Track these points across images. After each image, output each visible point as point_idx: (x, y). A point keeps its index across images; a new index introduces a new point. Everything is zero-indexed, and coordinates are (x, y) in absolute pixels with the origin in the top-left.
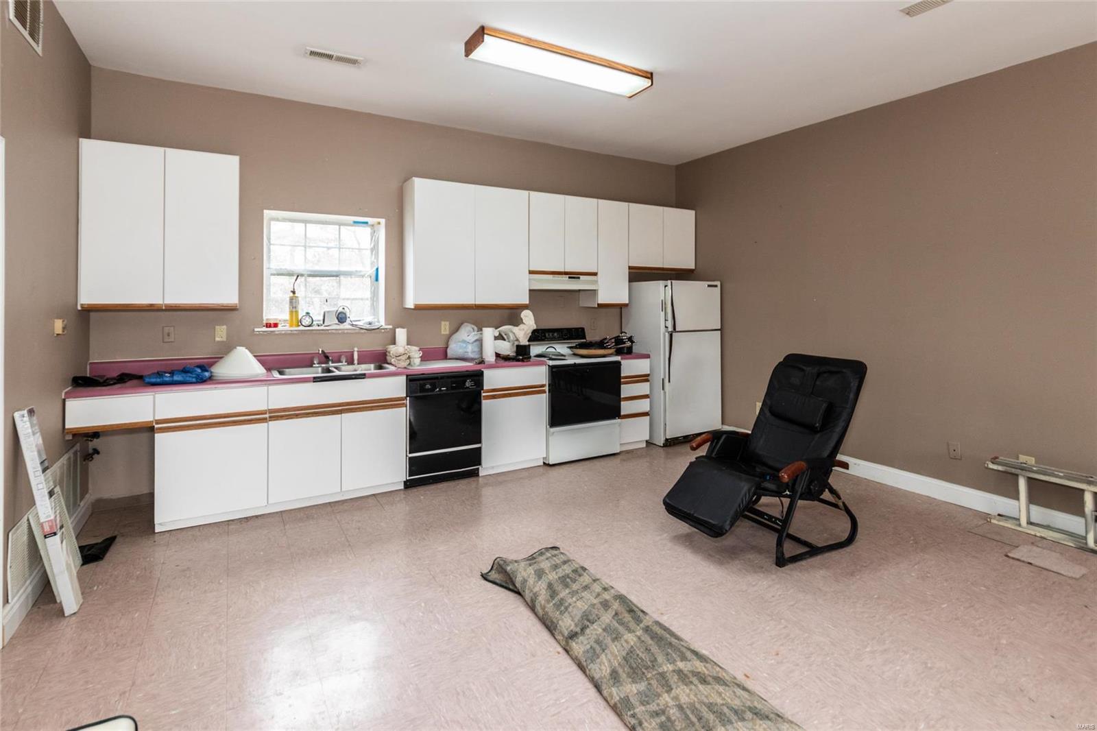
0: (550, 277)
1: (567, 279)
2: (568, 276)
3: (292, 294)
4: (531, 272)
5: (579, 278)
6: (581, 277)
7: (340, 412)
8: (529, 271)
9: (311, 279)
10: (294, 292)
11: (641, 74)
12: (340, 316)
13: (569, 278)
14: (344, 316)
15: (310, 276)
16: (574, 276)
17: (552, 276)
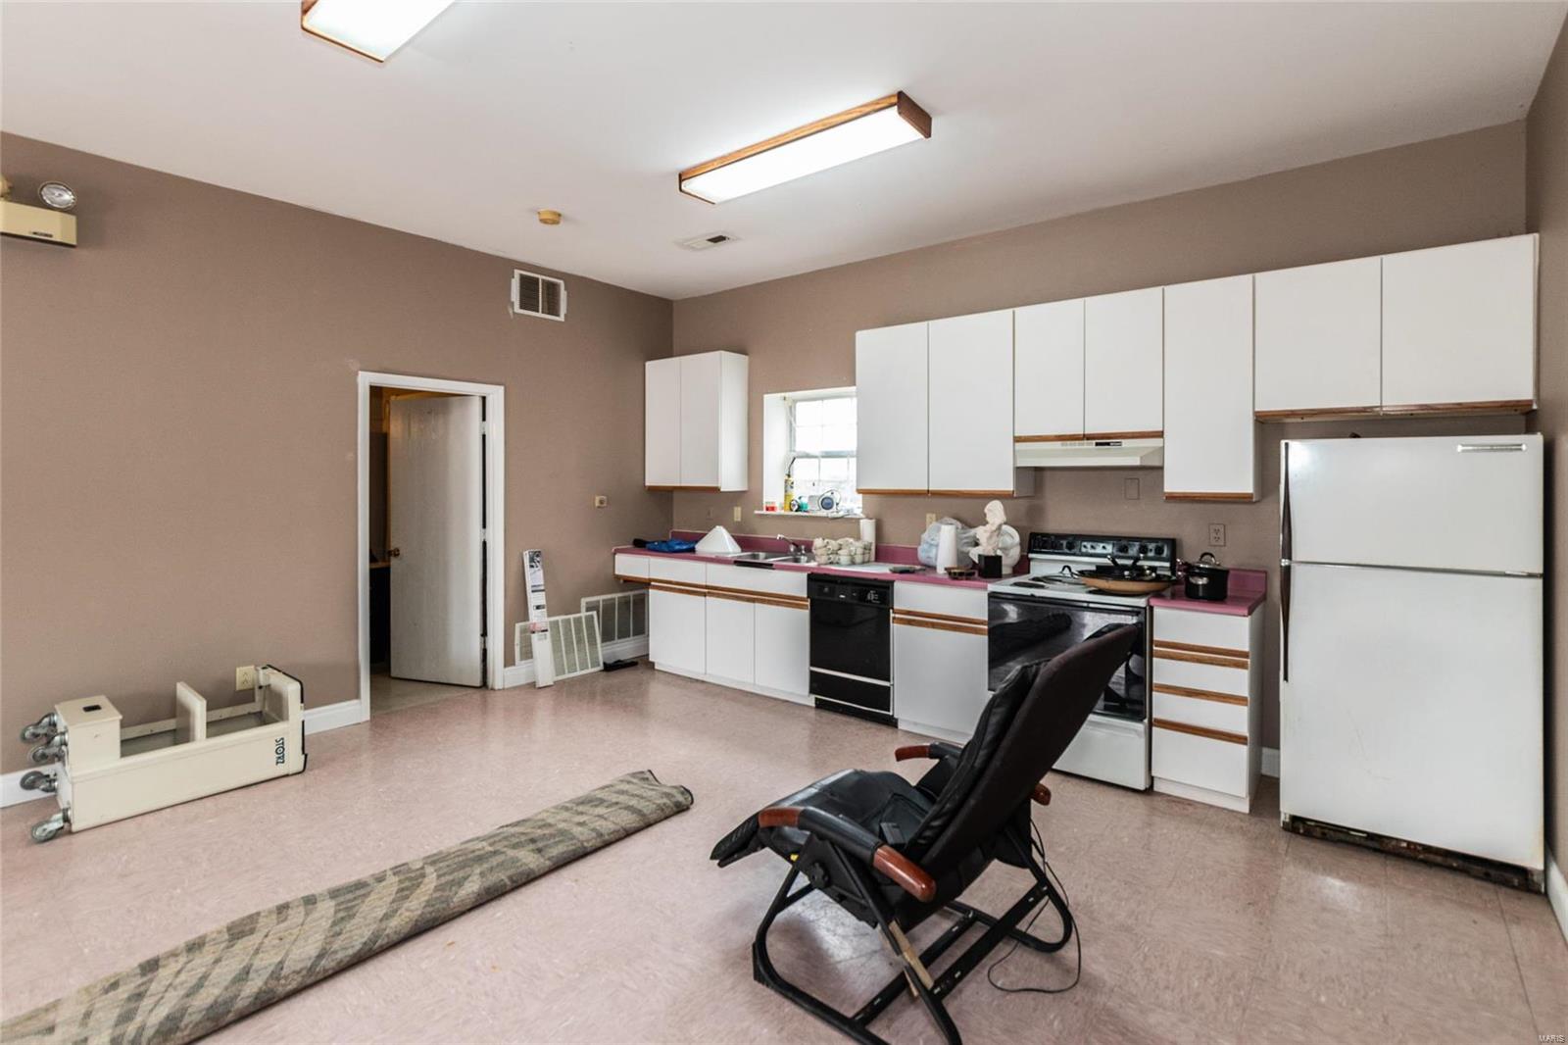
0: (1058, 445)
1: (1094, 446)
2: (1094, 442)
3: (786, 477)
4: (1017, 440)
5: (1120, 444)
6: (1123, 441)
7: (753, 601)
8: (1014, 437)
9: (823, 460)
10: (789, 476)
11: (878, 106)
12: (826, 501)
13: (1097, 444)
14: (829, 501)
15: (823, 457)
16: (1104, 440)
17: (1059, 443)
